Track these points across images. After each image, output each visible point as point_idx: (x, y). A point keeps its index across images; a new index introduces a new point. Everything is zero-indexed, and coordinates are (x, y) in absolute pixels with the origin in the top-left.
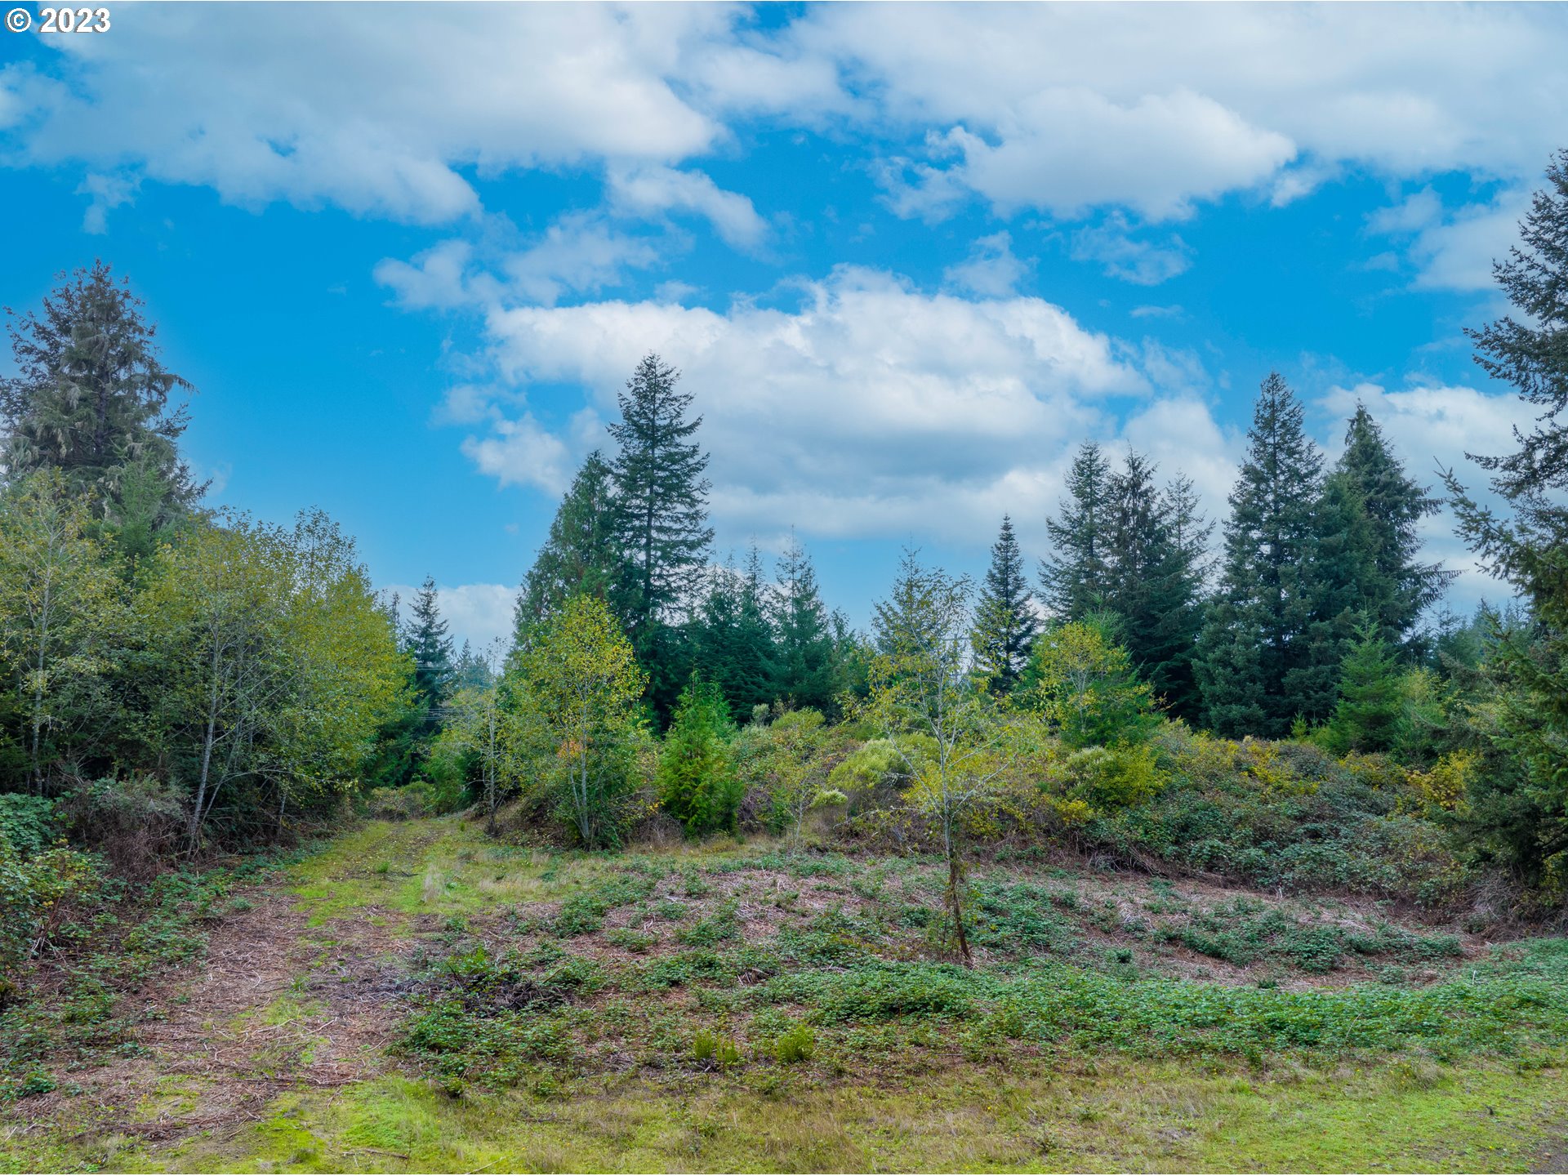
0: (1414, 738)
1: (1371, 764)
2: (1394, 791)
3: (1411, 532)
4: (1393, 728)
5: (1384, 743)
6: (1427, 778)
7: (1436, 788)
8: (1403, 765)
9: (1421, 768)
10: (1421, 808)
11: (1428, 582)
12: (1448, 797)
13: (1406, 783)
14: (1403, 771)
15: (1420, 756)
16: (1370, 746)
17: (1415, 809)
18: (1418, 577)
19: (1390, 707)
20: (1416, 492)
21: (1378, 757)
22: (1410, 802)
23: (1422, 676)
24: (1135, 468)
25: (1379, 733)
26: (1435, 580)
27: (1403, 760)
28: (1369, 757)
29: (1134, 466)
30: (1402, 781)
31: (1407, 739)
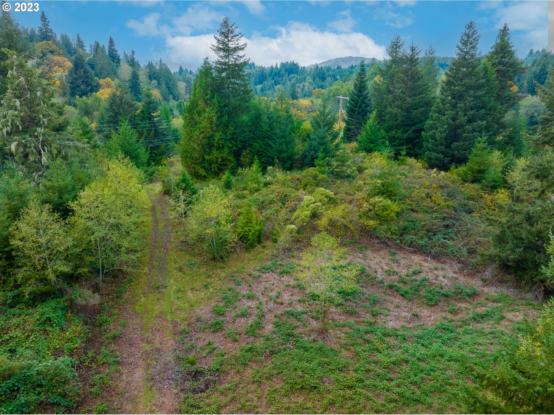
0: (490, 181)
1: (473, 189)
2: (478, 202)
5: (479, 180)
6: (490, 197)
7: (491, 202)
8: (483, 191)
9: (488, 193)
15: (489, 189)
16: (474, 180)
21: (476, 186)
22: (482, 207)
24: (413, 51)
25: (478, 176)
27: (483, 188)
28: (473, 185)
29: (413, 50)
30: (481, 197)
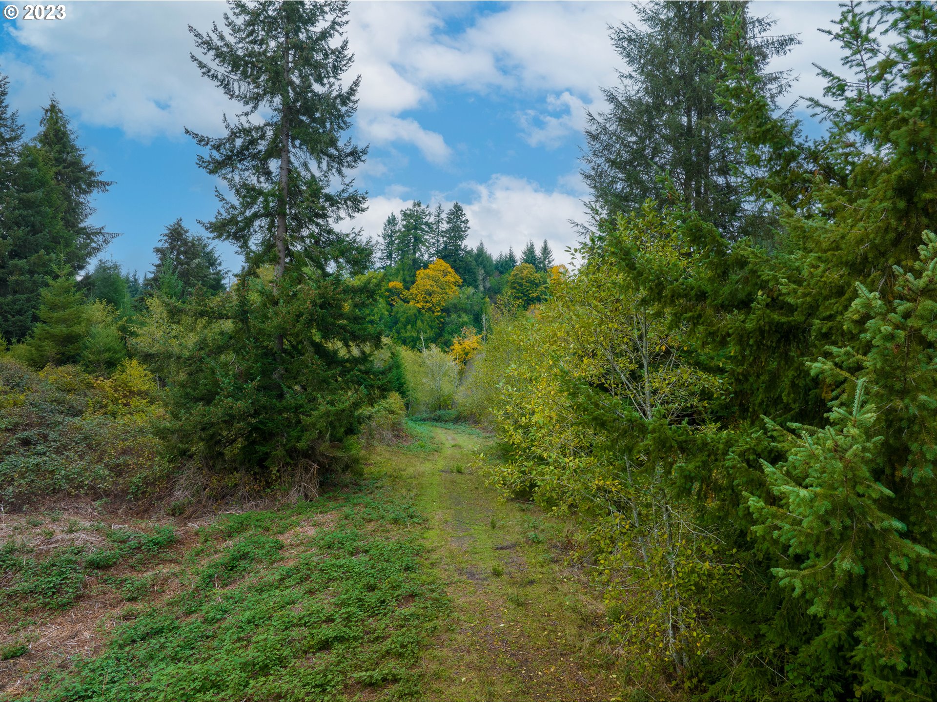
0: (100, 353)
1: (66, 373)
2: (86, 395)
3: (86, 202)
4: (81, 345)
5: (73, 357)
6: (108, 383)
7: (116, 390)
8: (90, 373)
9: (102, 375)
10: (106, 406)
11: (96, 239)
12: (125, 396)
13: (92, 387)
14: (91, 378)
15: (103, 367)
16: (63, 360)
17: (101, 407)
18: (89, 234)
19: (78, 329)
20: (92, 174)
21: (70, 368)
22: (98, 402)
23: (102, 306)
25: (71, 349)
26: (101, 238)
27: (89, 369)
28: (62, 368)
30: (90, 386)
31: (93, 353)
